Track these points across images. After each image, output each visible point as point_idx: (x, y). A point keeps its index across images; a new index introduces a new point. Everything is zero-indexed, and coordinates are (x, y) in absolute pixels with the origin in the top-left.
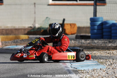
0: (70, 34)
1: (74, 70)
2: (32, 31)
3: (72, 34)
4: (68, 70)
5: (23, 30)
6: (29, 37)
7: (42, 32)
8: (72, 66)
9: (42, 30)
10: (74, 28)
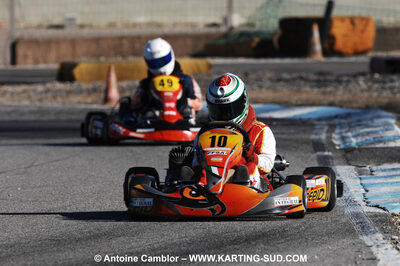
0: (350, 51)
1: (376, 215)
2: (222, 42)
3: (357, 53)
4: (357, 215)
5: (189, 42)
6: (210, 66)
7: (254, 44)
8: (368, 195)
9: (256, 40)
10: (363, 31)
